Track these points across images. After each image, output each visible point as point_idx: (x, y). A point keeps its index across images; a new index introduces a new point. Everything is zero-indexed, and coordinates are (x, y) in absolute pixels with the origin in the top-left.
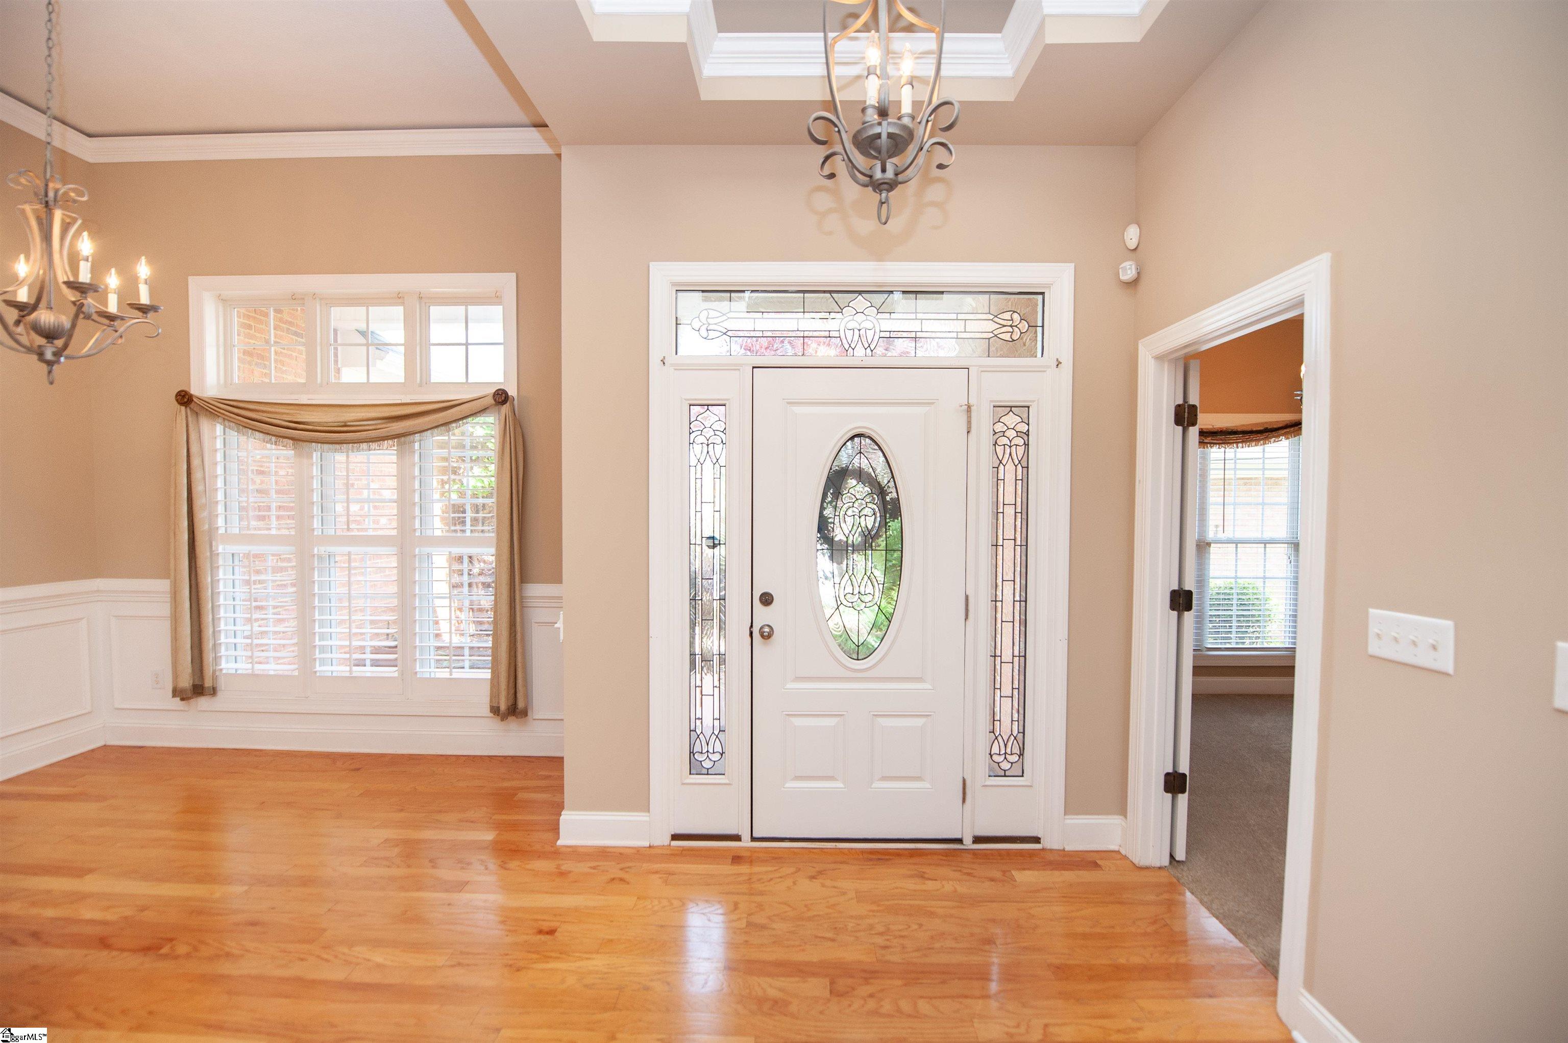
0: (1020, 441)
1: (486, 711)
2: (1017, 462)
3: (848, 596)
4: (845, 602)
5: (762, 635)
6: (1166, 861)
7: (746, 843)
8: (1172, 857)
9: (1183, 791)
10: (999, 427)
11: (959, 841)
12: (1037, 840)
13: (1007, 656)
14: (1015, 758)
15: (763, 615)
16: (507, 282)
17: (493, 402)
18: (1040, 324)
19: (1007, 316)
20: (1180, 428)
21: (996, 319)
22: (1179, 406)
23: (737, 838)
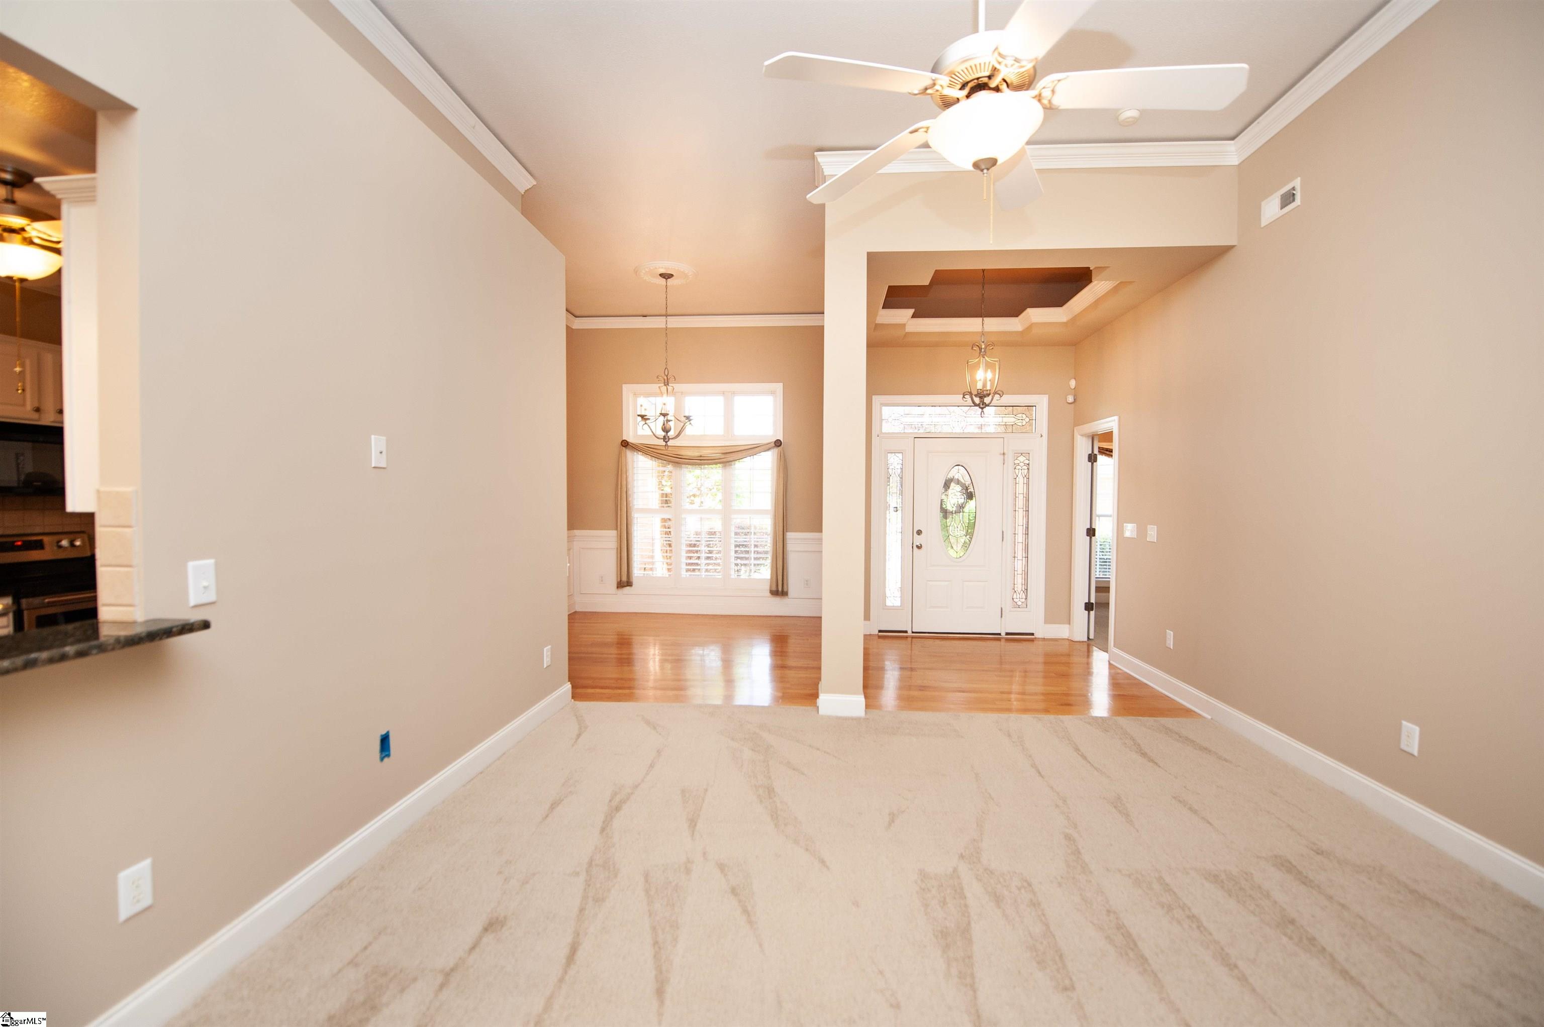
0: (1026, 468)
1: (768, 594)
2: (1024, 476)
3: (953, 531)
4: (951, 534)
5: (917, 546)
6: (1086, 639)
7: (910, 633)
8: (1088, 638)
9: (1092, 610)
10: (1017, 462)
11: (1000, 634)
12: (1033, 634)
13: (1020, 557)
14: (1024, 600)
15: (918, 540)
16: (779, 387)
17: (774, 445)
18: (1034, 419)
19: (1020, 415)
20: (1090, 463)
21: (1015, 417)
22: (1090, 454)
23: (906, 632)
